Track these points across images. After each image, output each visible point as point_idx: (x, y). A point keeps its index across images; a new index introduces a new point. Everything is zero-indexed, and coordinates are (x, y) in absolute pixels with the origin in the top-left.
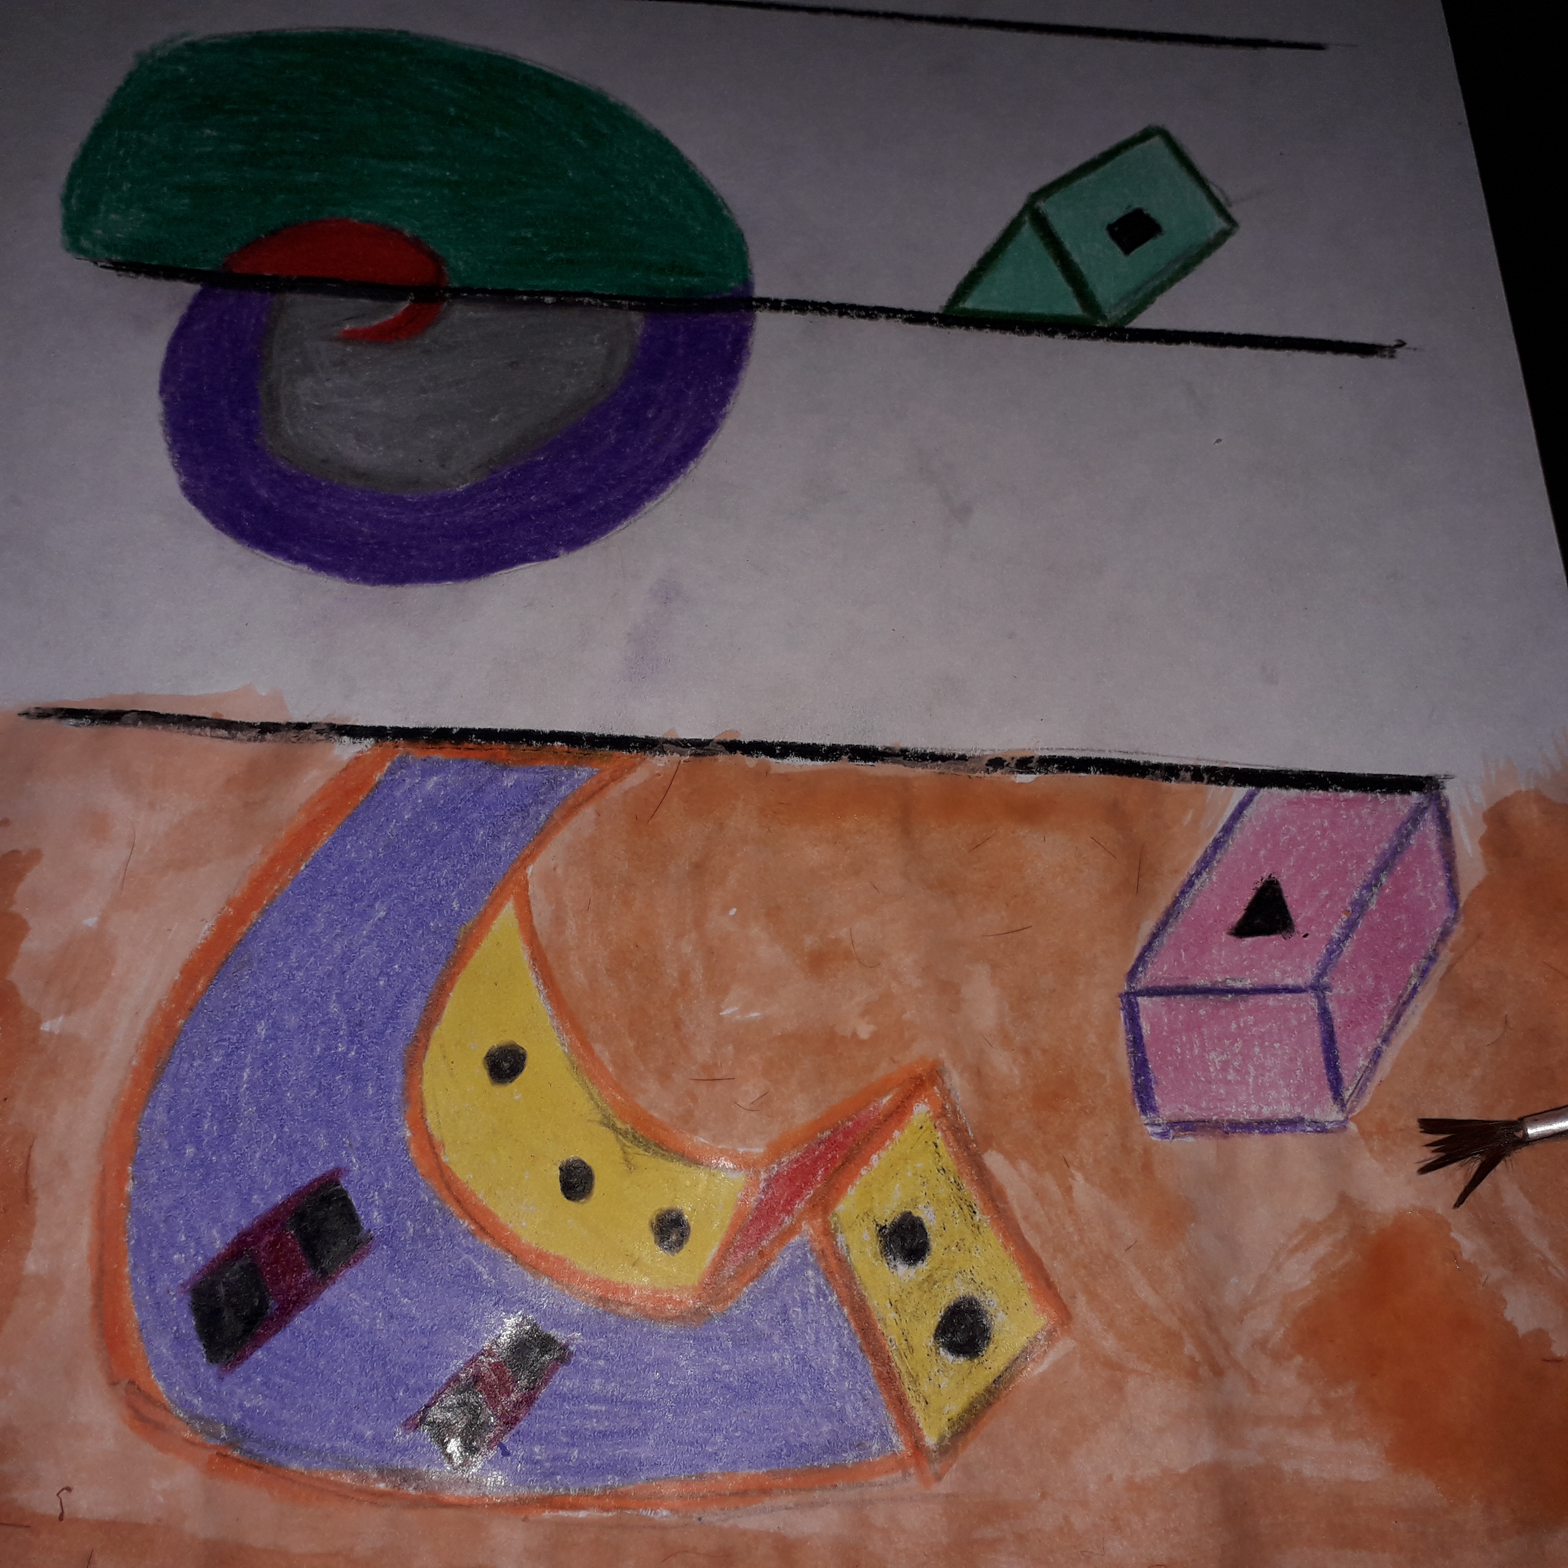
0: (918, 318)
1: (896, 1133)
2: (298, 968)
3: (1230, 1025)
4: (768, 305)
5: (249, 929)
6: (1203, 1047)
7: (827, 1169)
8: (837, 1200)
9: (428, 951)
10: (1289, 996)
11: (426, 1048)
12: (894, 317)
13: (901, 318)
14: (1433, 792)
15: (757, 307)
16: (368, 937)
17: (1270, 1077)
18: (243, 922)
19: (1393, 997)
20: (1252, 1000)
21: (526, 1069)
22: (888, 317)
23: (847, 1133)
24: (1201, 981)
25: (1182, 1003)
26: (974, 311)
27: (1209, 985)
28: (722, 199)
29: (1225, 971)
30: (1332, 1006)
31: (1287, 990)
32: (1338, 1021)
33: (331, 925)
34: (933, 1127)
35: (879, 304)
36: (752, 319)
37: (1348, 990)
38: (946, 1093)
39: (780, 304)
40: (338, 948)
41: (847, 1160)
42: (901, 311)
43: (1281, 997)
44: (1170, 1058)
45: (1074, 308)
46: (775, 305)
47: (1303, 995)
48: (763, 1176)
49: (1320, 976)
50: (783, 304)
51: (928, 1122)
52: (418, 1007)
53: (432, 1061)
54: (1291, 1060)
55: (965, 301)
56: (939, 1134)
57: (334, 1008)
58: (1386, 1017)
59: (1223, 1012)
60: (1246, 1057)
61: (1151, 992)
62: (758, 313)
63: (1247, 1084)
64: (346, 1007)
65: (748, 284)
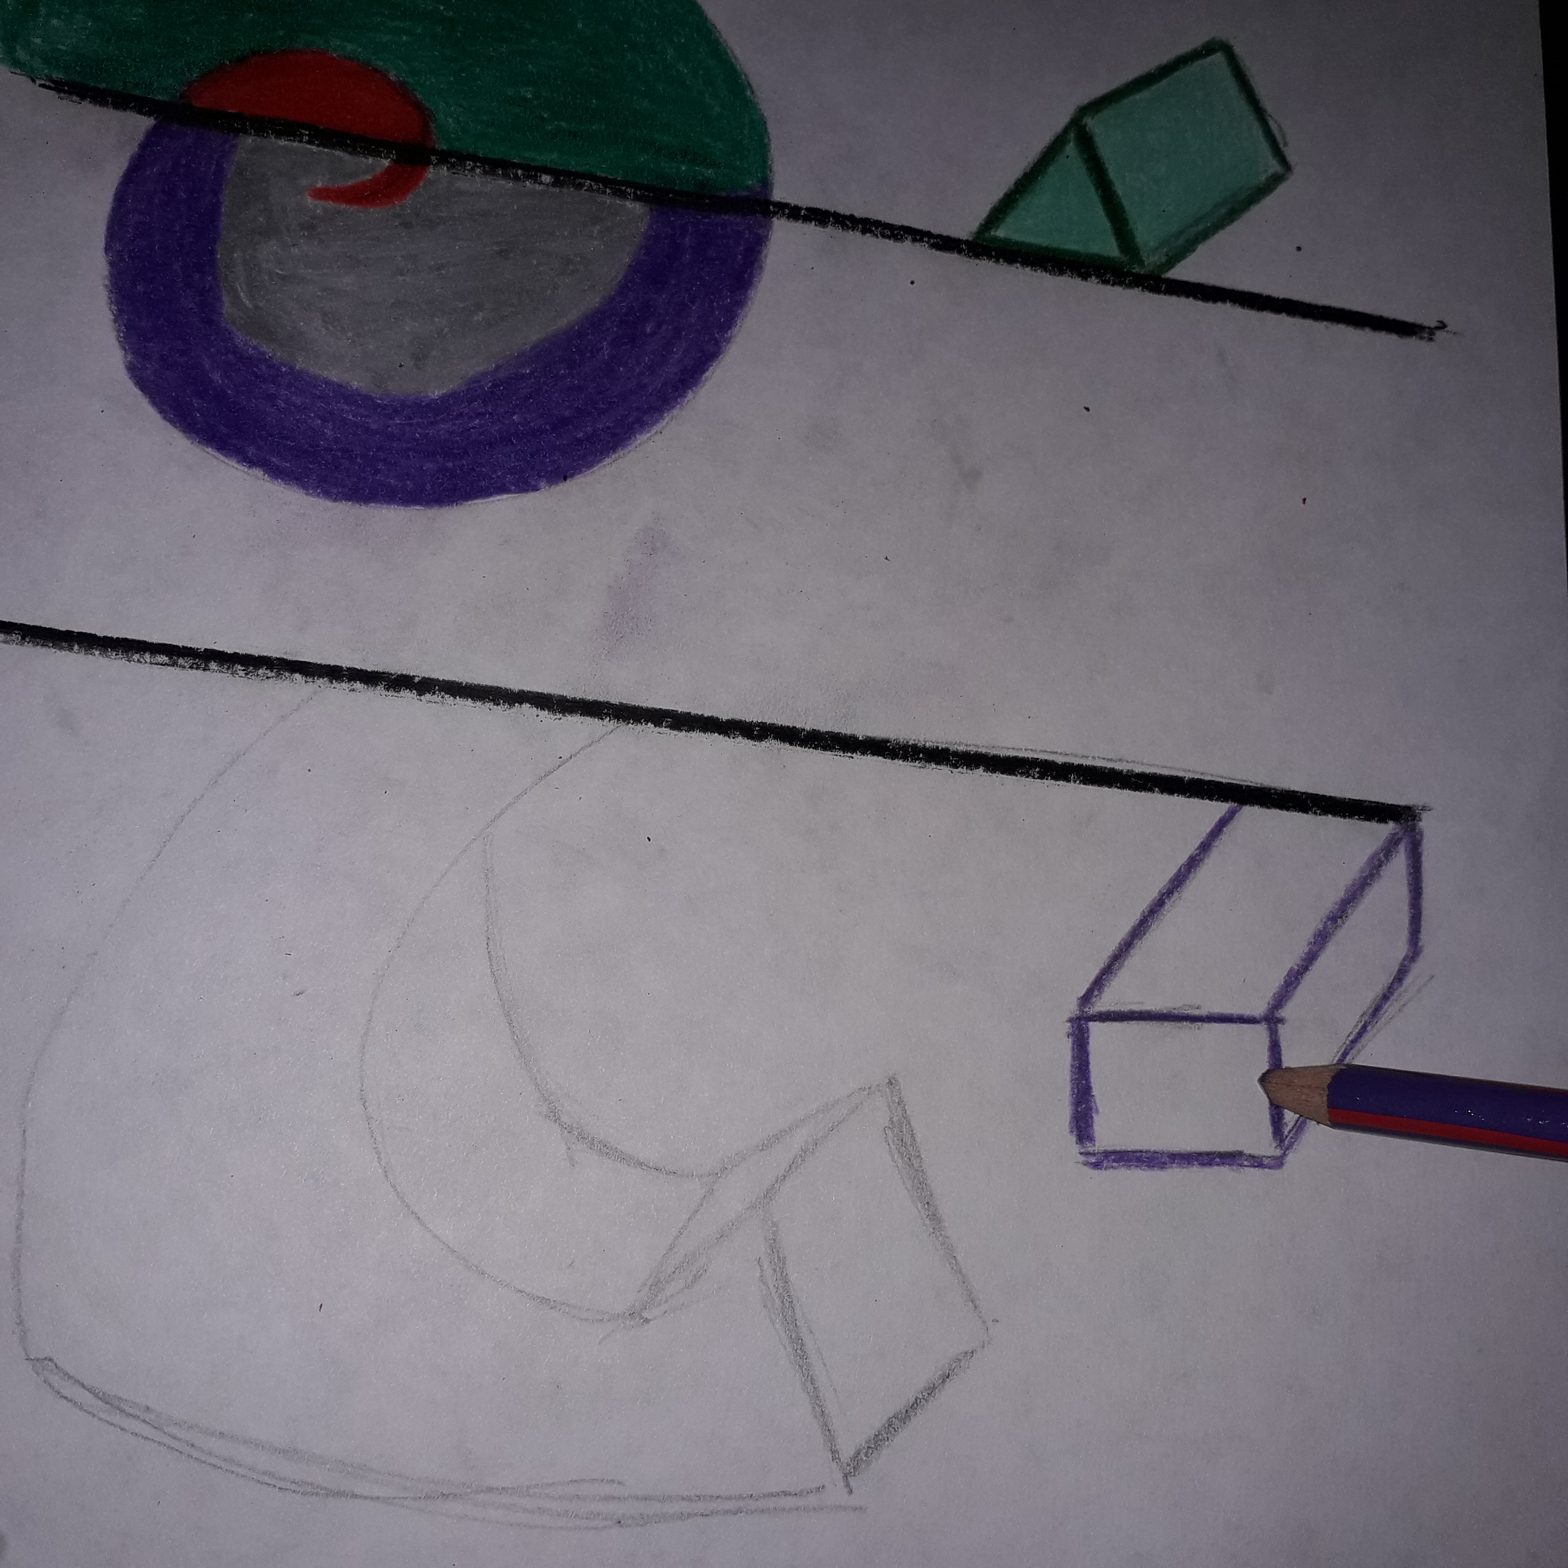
0: (946, 244)
4: (787, 211)
10: (1243, 1026)
12: (921, 240)
13: (927, 242)
14: (1410, 823)
15: (775, 213)
20: (1207, 1028)
22: (914, 240)
24: (1157, 1006)
25: (1136, 1029)
26: (1006, 241)
27: (1166, 1010)
28: (746, 75)
30: (1283, 1040)
31: (1242, 1020)
35: (906, 224)
36: (768, 227)
38: (895, 1106)
39: (800, 213)
42: (928, 234)
43: (1236, 1027)
45: (1109, 248)
46: (794, 213)
47: (1257, 1028)
49: (1274, 1007)
50: (803, 212)
55: (997, 228)
61: (1103, 1017)
62: (775, 220)
65: (766, 184)
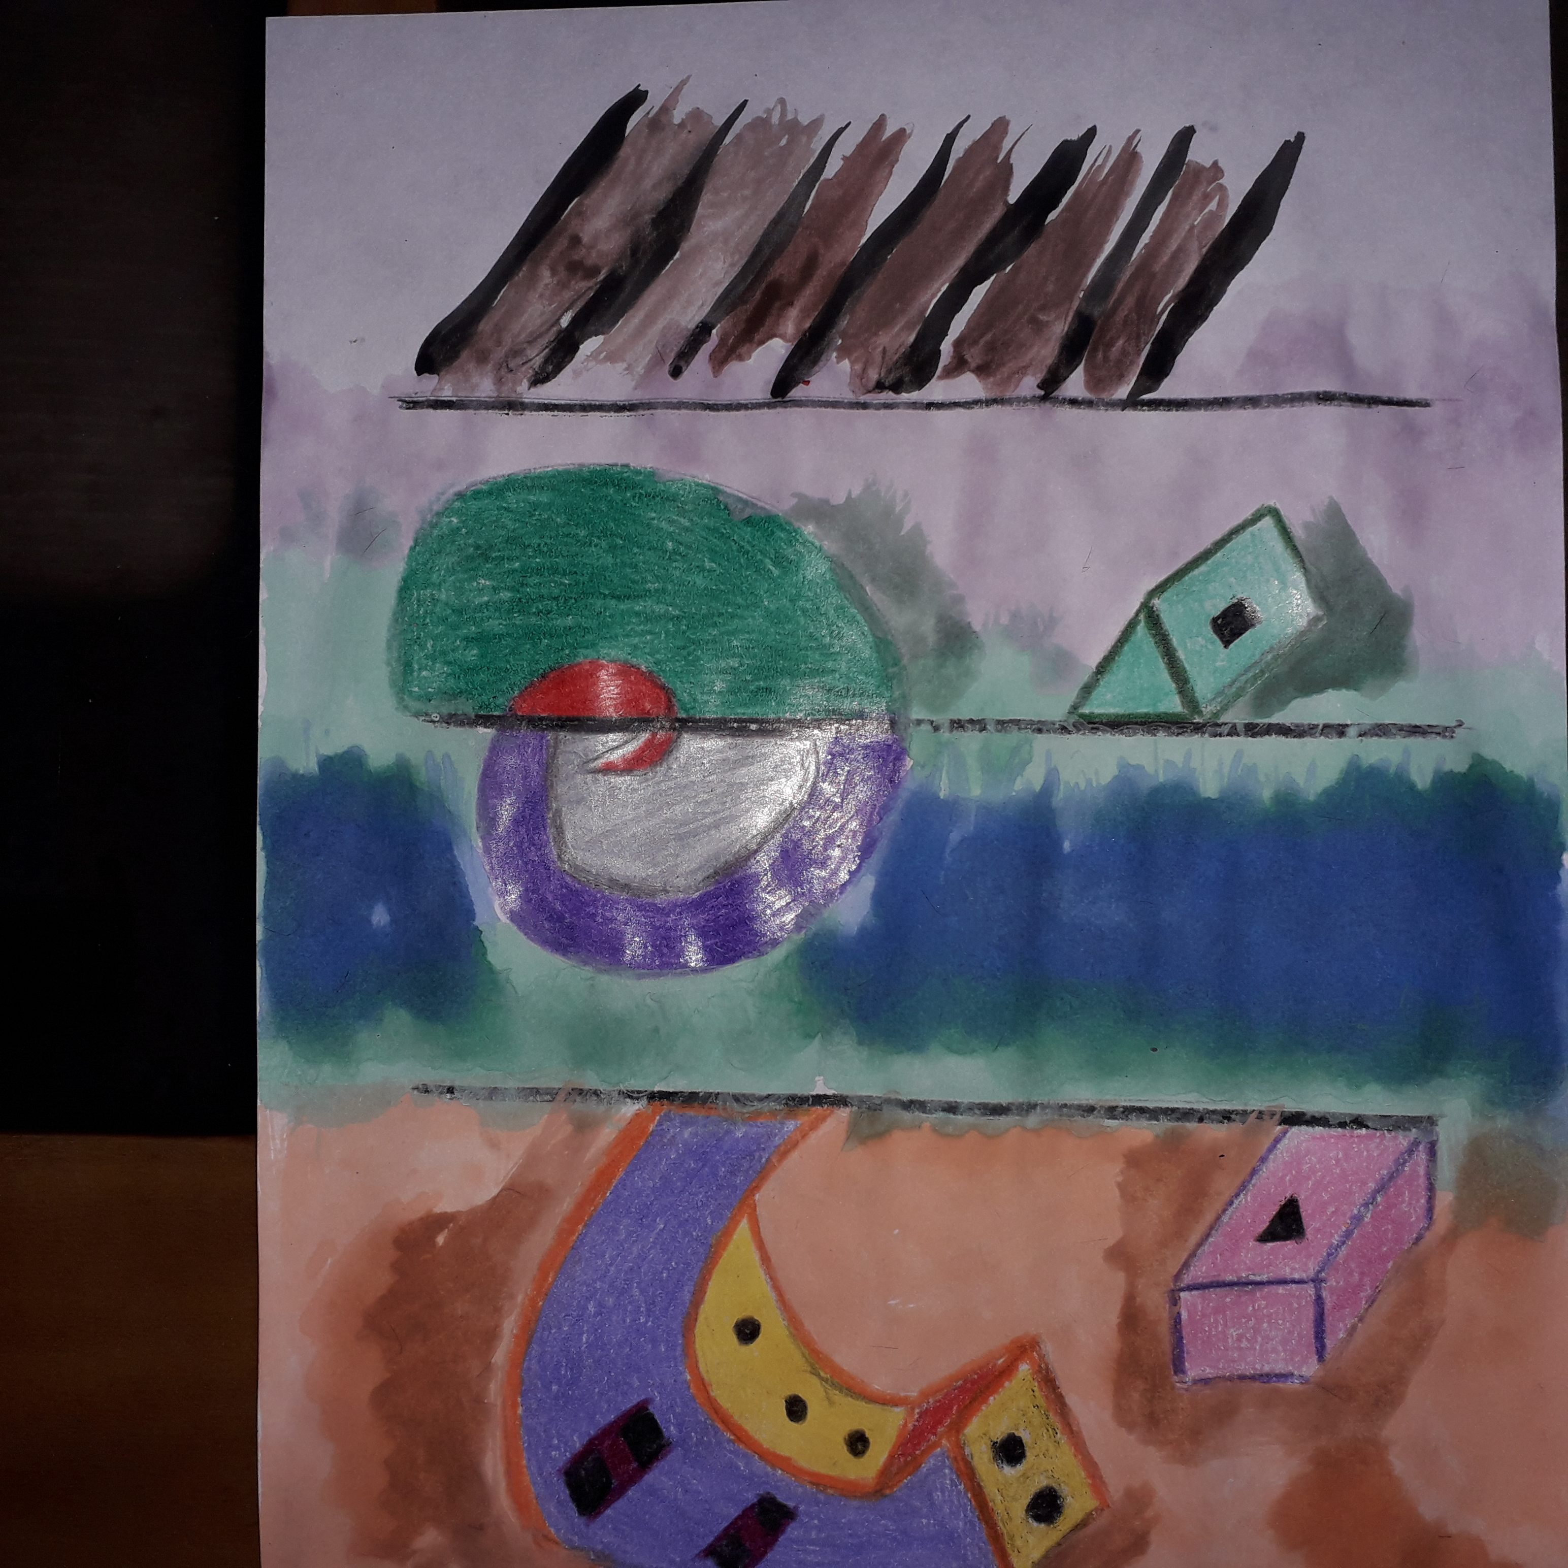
0: (1044, 727)
1: (1007, 1384)
2: (611, 1265)
3: (1247, 1308)
5: (578, 1238)
6: (1225, 1325)
7: (959, 1406)
8: (965, 1425)
9: (694, 1253)
10: (1293, 1286)
11: (696, 1320)
12: (1026, 728)
14: (1428, 1128)
16: (653, 1242)
17: (1272, 1344)
18: (573, 1234)
19: (1371, 1288)
20: (1266, 1290)
21: (760, 1335)
22: (1020, 729)
23: (974, 1382)
24: (1229, 1278)
25: (1213, 1294)
26: (1091, 716)
27: (1236, 1279)
29: (1249, 1269)
30: (1324, 1294)
31: (1294, 1282)
32: (1328, 1304)
33: (629, 1234)
34: (1031, 1379)
35: (1012, 717)
37: (1338, 1283)
38: (1042, 1357)
40: (635, 1250)
41: (973, 1400)
43: (1289, 1287)
44: (1200, 1335)
45: (1175, 705)
47: (1305, 1286)
48: (917, 1411)
49: (1319, 1272)
51: (1029, 1376)
52: (689, 1292)
53: (700, 1329)
54: (1290, 1332)
55: (1083, 707)
56: (1036, 1384)
57: (636, 1292)
58: (1364, 1302)
59: (1243, 1299)
60: (1257, 1330)
61: (1190, 1288)
63: (1255, 1348)
64: (642, 1291)
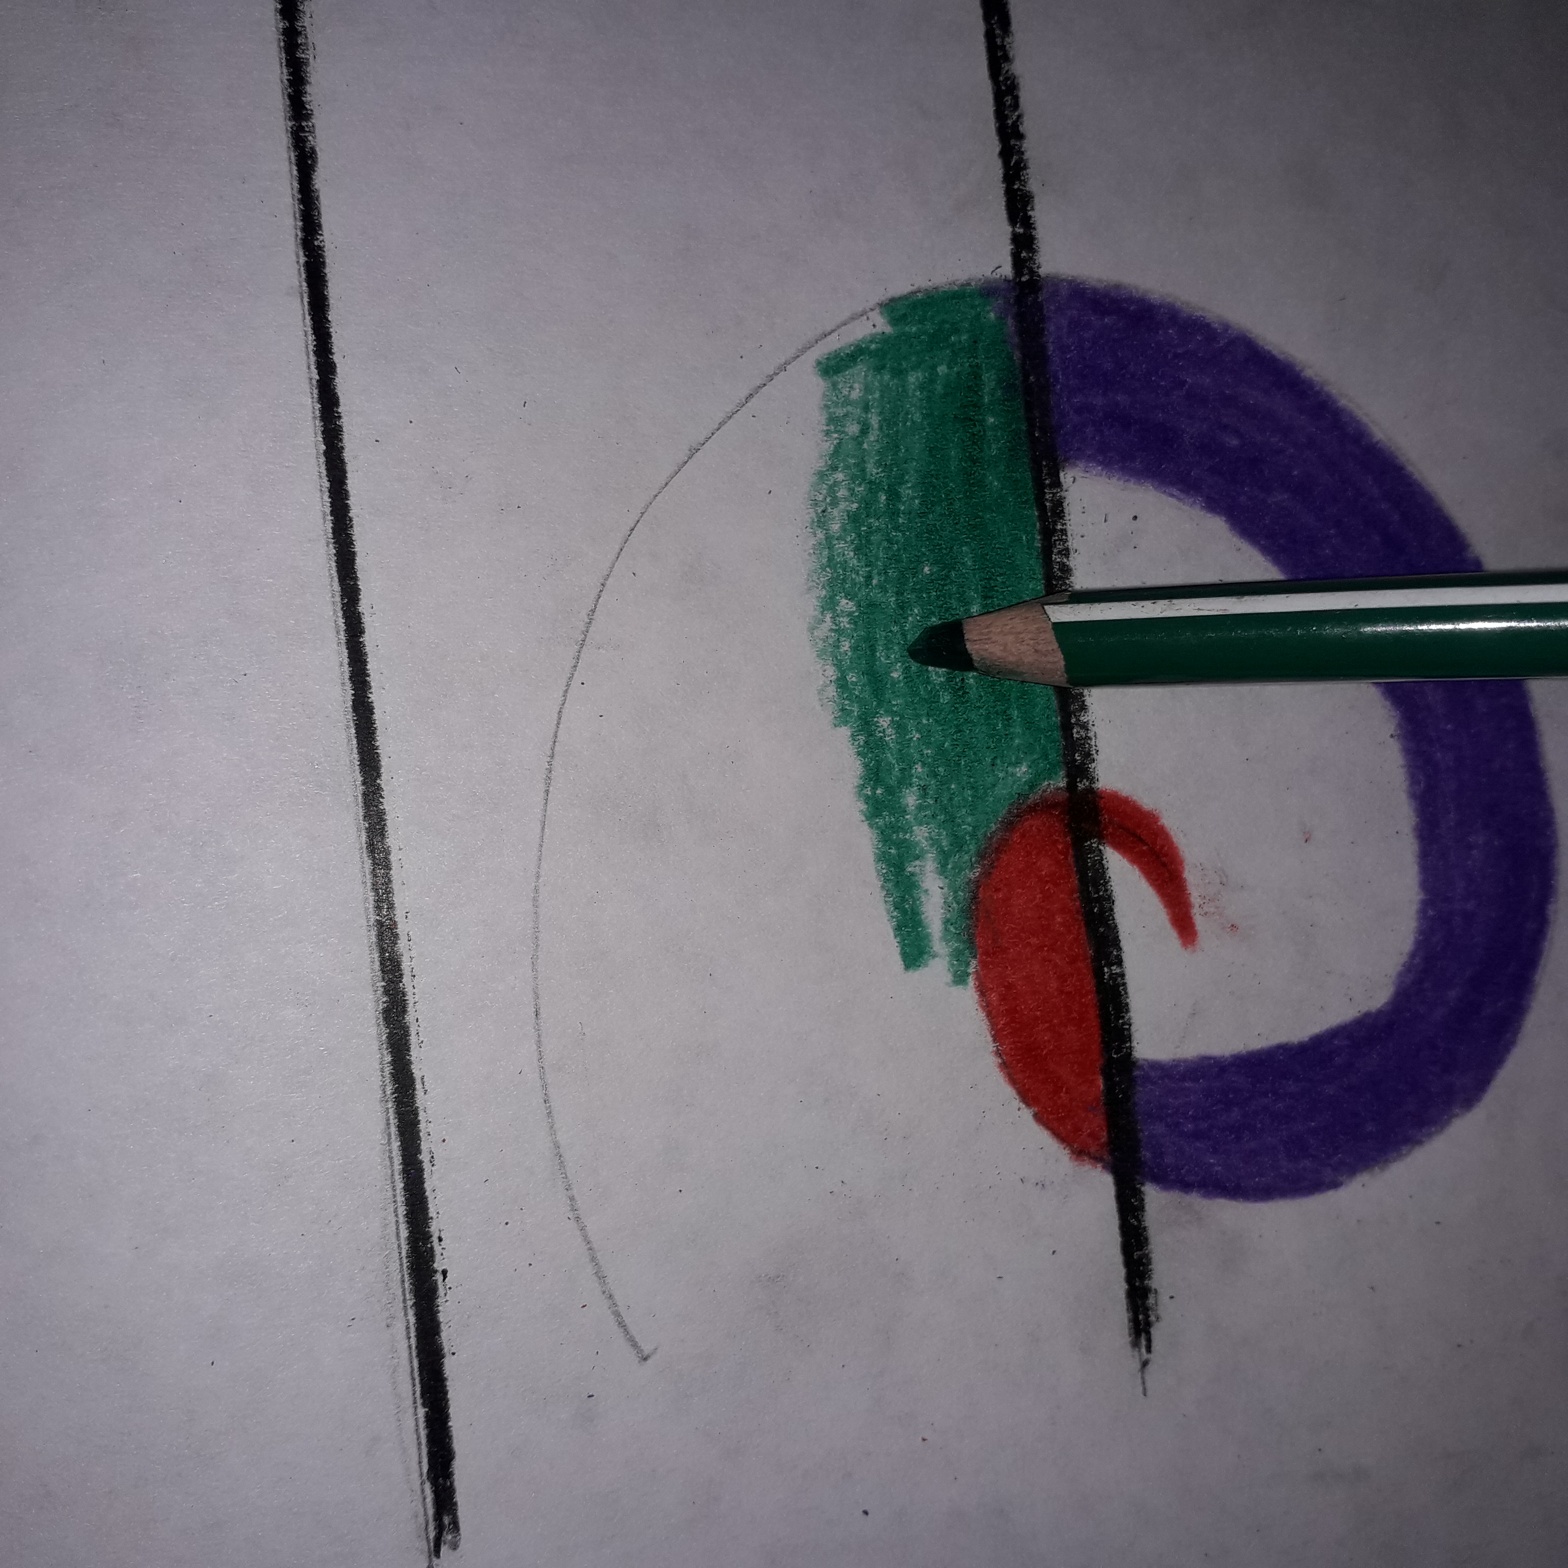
4: (1024, 254)
22: (1006, 58)
36: (1056, 282)
46: (1024, 243)
50: (1020, 230)
62: (1043, 271)
65: (988, 291)
